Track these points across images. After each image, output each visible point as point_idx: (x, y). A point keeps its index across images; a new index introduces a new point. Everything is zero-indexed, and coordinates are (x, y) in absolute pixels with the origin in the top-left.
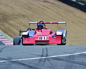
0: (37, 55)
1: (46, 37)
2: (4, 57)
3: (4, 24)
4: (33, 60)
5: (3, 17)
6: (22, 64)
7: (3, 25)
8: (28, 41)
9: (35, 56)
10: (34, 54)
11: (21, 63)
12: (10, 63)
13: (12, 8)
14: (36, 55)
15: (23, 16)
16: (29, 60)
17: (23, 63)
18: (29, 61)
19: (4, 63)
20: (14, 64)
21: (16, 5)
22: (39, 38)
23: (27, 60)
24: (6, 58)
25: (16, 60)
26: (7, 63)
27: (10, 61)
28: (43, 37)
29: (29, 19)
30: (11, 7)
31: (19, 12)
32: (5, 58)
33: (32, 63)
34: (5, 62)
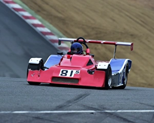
0: (151, 106)
1: (74, 72)
2: (91, 104)
3: (98, 48)
4: (142, 113)
5: (96, 34)
6: (122, 120)
7: (96, 49)
8: (39, 76)
9: (147, 107)
10: (146, 103)
11: (121, 118)
12: (102, 115)
13: (114, 20)
14: (148, 105)
15: (132, 35)
16: (135, 112)
17: (125, 117)
18: (136, 116)
19: (92, 115)
20: (108, 118)
21: (121, 16)
22: (61, 73)
23: (131, 112)
24: (96, 107)
25: (113, 111)
26: (97, 115)
27: (101, 113)
28: (69, 71)
29: (141, 42)
30: (111, 19)
31: (125, 29)
32: (94, 107)
33: (141, 118)
34: (92, 113)
